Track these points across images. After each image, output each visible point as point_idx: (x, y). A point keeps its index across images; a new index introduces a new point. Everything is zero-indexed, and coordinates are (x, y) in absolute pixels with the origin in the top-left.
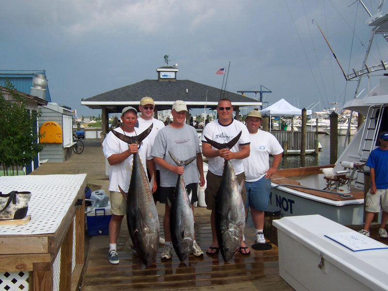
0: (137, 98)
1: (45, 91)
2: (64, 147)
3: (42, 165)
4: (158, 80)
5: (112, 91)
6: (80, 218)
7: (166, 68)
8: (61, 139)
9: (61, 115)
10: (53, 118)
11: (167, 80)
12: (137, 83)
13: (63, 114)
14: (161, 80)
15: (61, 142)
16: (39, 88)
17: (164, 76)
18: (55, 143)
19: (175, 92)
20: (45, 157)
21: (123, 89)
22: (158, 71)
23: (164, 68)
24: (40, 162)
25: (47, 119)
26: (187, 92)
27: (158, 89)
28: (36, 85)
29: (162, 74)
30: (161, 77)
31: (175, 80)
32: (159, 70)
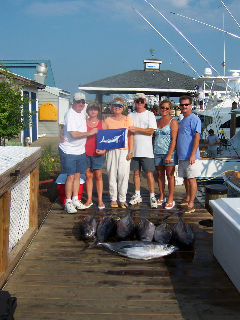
0: (125, 85)
1: (46, 77)
2: (59, 124)
3: (40, 139)
4: (144, 70)
5: (105, 79)
6: (33, 187)
7: (152, 60)
8: (56, 117)
9: (57, 97)
10: (51, 100)
11: (152, 71)
12: (126, 73)
13: (59, 97)
14: (146, 70)
15: (57, 120)
16: (41, 74)
17: (149, 67)
18: (51, 121)
19: (158, 81)
20: (43, 132)
21: (115, 77)
22: (144, 63)
23: (150, 60)
24: (38, 136)
25: (46, 100)
26: (168, 81)
27: (144, 78)
28: (38, 72)
29: (148, 65)
30: (147, 68)
31: (158, 71)
32: (145, 61)
